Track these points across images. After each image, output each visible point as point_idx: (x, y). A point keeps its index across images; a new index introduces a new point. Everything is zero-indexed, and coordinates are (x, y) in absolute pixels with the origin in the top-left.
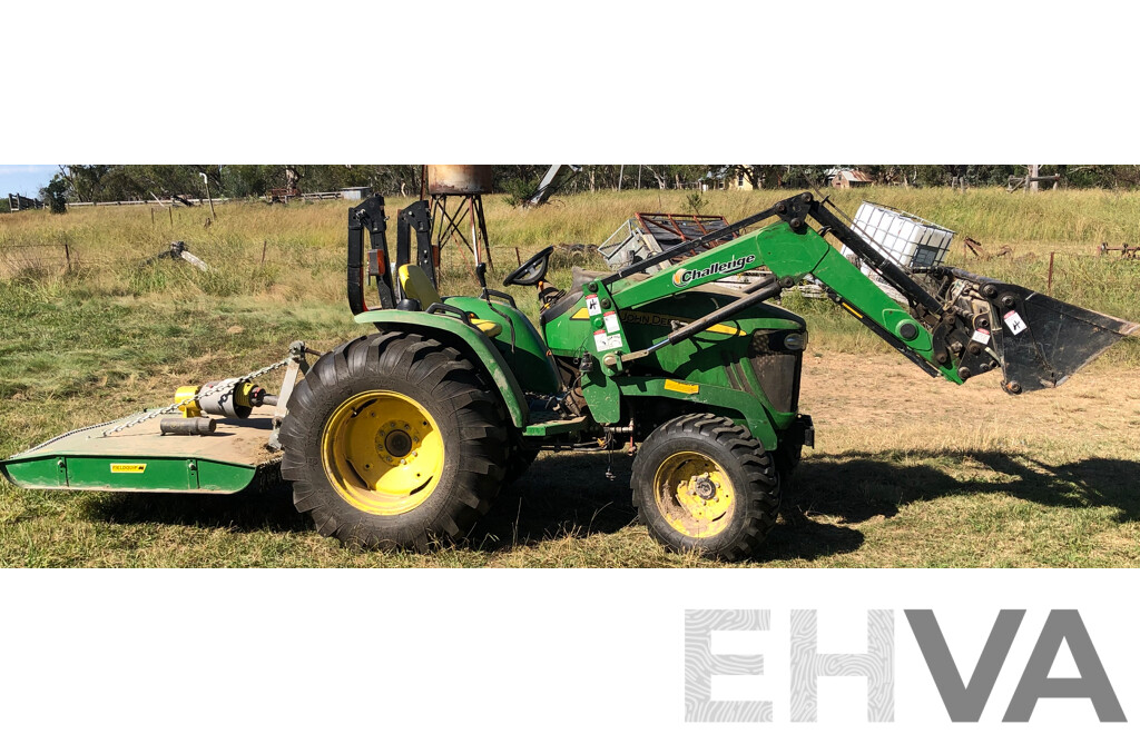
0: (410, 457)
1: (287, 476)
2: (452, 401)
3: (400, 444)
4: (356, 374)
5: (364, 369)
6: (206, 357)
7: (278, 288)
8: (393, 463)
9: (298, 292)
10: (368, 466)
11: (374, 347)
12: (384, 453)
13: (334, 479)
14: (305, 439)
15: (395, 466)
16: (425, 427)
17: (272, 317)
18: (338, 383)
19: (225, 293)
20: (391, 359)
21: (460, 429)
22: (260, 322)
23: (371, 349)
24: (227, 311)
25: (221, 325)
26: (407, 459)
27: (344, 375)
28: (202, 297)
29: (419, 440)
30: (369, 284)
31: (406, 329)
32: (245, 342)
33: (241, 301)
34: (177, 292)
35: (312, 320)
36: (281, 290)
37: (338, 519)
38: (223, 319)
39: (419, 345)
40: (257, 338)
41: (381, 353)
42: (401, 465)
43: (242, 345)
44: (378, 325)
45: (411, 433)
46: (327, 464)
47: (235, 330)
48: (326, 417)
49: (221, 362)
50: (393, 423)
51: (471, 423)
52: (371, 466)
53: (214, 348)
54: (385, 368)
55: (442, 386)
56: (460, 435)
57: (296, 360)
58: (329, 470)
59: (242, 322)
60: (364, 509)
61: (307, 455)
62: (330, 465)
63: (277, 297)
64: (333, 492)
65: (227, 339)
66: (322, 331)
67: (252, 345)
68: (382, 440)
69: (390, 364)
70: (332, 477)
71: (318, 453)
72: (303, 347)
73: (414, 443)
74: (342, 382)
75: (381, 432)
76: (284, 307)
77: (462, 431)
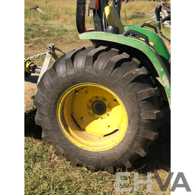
0: (104, 116)
1: (38, 123)
2: (137, 95)
3: (100, 108)
4: (78, 73)
5: (83, 70)
6: (36, 39)
7: (61, 19)
8: (95, 117)
9: (65, 20)
10: (82, 118)
11: (90, 57)
12: (91, 111)
13: (63, 128)
14: (47, 106)
15: (96, 119)
16: (115, 102)
17: (57, 28)
18: (67, 76)
19: (47, 19)
20: (101, 64)
21: (140, 113)
22: (53, 29)
23: (88, 57)
24: (45, 25)
25: (43, 29)
26: (103, 116)
27: (71, 72)
28: (40, 20)
29: (111, 108)
30: (89, 15)
31: (110, 45)
32: (48, 35)
33: (50, 22)
34: (33, 19)
35: (68, 29)
36: (61, 20)
37: (64, 149)
38: (44, 27)
39: (118, 57)
40: (52, 33)
41: (94, 60)
42: (100, 119)
43: (47, 35)
44: (93, 41)
45: (107, 103)
46: (60, 120)
47: (46, 30)
48: (60, 95)
49: (40, 41)
50: (97, 97)
51: (147, 110)
52: (84, 118)
53: (39, 36)
54: (97, 71)
55: (131, 85)
56: (139, 116)
57: (50, 53)
58: (61, 123)
59: (49, 28)
60: (79, 145)
61: (48, 114)
62: (62, 120)
63: (60, 22)
64: (62, 134)
65: (43, 33)
66: (71, 33)
67: (49, 35)
68: (90, 105)
69: (100, 68)
70: (62, 126)
71: (55, 114)
72: (53, 47)
73: (107, 109)
74: (70, 76)
75: (90, 101)
76: (61, 25)
77: (141, 114)
